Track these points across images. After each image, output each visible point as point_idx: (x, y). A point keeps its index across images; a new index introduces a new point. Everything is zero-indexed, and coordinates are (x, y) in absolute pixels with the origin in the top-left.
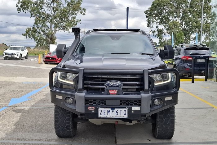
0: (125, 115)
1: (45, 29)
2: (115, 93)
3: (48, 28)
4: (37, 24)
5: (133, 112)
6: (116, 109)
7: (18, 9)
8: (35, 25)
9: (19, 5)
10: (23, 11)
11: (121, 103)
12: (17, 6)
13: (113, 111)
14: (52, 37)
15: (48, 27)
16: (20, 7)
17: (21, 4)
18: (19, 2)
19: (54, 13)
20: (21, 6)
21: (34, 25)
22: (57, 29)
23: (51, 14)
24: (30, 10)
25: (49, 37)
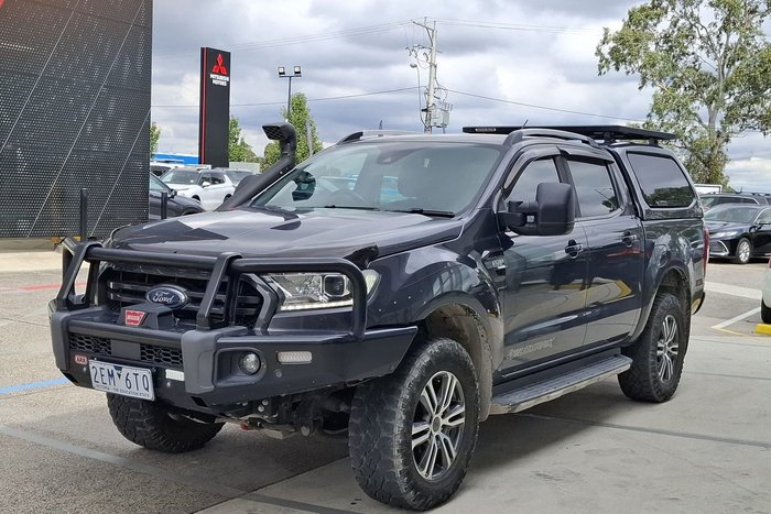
0: (147, 389)
1: (688, 129)
2: (137, 322)
3: (696, 124)
4: (659, 112)
5: (169, 384)
6: (126, 370)
7: (601, 61)
8: (654, 114)
9: (606, 50)
10: (618, 69)
11: (143, 354)
12: (599, 52)
13: (119, 375)
14: (709, 157)
15: (700, 121)
16: (608, 56)
17: (612, 44)
18: (605, 38)
19: (726, 70)
20: (613, 51)
21: (649, 115)
22: (735, 127)
23: (715, 74)
24: (640, 63)
25: (699, 158)
